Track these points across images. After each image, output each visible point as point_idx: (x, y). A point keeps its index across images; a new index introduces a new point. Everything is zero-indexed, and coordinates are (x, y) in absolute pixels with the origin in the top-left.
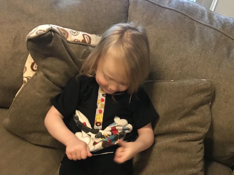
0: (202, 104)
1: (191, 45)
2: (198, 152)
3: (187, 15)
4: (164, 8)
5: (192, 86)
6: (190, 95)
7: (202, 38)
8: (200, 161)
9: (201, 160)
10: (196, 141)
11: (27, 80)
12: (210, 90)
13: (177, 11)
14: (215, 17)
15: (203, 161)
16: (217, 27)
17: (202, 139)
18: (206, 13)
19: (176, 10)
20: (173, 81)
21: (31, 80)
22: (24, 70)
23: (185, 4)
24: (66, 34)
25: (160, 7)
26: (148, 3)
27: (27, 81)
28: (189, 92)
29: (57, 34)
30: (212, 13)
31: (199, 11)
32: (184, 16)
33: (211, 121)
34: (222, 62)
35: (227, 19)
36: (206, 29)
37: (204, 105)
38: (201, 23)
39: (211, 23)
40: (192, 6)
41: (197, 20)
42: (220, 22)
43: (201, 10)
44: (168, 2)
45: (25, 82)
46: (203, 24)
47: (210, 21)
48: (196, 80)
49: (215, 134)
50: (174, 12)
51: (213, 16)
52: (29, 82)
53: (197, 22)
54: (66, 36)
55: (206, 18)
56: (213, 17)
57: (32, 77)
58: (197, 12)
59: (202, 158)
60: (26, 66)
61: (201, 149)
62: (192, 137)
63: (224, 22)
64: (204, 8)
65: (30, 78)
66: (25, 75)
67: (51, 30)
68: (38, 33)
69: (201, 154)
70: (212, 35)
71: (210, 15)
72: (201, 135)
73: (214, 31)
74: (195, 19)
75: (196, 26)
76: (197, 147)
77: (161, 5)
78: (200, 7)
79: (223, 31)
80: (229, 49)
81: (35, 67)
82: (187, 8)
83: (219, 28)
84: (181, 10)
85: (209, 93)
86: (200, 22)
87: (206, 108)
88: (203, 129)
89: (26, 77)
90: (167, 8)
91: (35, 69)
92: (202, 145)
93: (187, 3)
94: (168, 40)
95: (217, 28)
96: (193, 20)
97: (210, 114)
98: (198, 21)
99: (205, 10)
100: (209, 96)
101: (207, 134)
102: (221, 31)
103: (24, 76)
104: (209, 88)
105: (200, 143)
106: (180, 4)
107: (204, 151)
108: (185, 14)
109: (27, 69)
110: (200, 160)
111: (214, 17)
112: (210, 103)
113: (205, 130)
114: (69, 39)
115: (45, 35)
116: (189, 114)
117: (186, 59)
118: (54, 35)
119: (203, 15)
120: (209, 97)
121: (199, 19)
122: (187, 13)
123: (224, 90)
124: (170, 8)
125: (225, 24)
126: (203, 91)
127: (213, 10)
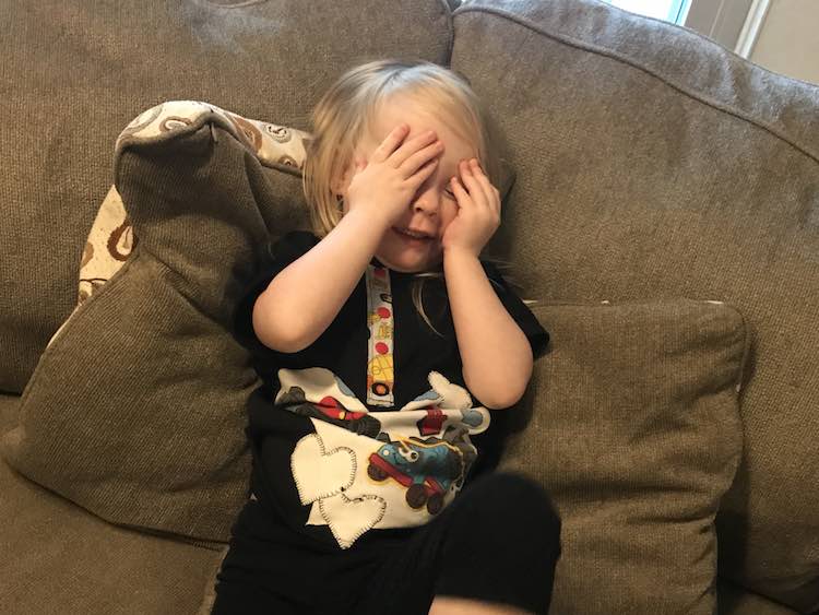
0: (709, 388)
1: (673, 179)
2: (696, 562)
3: (657, 73)
4: (577, 51)
5: (672, 322)
6: (665, 354)
7: (712, 155)
8: (705, 593)
9: (708, 589)
10: (687, 519)
11: (93, 291)
12: (737, 341)
13: (623, 62)
14: (759, 83)
15: (713, 593)
16: (763, 118)
17: (712, 512)
18: (726, 67)
19: (620, 55)
20: (606, 302)
21: (104, 290)
22: (84, 257)
23: (652, 36)
24: (254, 136)
25: (563, 47)
26: (521, 31)
27: (90, 294)
28: (662, 346)
29: (228, 134)
30: (746, 69)
31: (702, 62)
32: (647, 78)
33: (741, 448)
34: (782, 243)
35: (800, 91)
36: (726, 124)
37: (717, 391)
38: (707, 104)
39: (743, 102)
40: (676, 43)
41: (692, 92)
42: (777, 99)
43: (710, 56)
44: (591, 28)
45: (85, 297)
46: (714, 107)
47: (738, 98)
48: (688, 302)
49: (754, 497)
50: (612, 63)
51: (749, 77)
52: (97, 298)
53: (693, 98)
54: (253, 143)
55: (727, 85)
56: (749, 81)
57: (112, 279)
58: (694, 64)
59: (709, 584)
60: (93, 243)
61: (709, 549)
62: (673, 505)
63: (790, 101)
64: (719, 49)
65: (103, 283)
66: (88, 272)
67: (211, 121)
68: (167, 125)
69: (708, 567)
70: (746, 146)
71: (741, 76)
72: (705, 500)
73: (752, 131)
74: (686, 89)
75: (691, 113)
76: (693, 544)
77: (566, 37)
78: (705, 45)
79: (784, 134)
80: (807, 196)
81: (125, 246)
82: (660, 48)
83: (772, 121)
84: (636, 55)
85: (736, 348)
86: (707, 99)
87: (722, 403)
88: (716, 477)
89: (90, 281)
90: (590, 51)
91: (125, 252)
92: (710, 537)
93: (658, 31)
94: (591, 162)
95: (765, 123)
96: (679, 91)
97: (737, 424)
98: (697, 94)
99: (723, 55)
100: (733, 359)
101: (726, 497)
102: (779, 130)
103: (81, 278)
104: (733, 334)
105: (704, 530)
106: (633, 35)
107: (716, 556)
108: (651, 69)
109: (93, 251)
110: (705, 589)
111: (752, 83)
112: (738, 388)
113: (719, 484)
114: (264, 154)
115: (192, 138)
116: (666, 423)
117: (652, 228)
118: (218, 136)
119: (714, 75)
120: (733, 366)
121: (700, 90)
122: (657, 68)
123: (789, 342)
124: (598, 48)
125: (791, 109)
126: (711, 342)
127: (745, 55)
